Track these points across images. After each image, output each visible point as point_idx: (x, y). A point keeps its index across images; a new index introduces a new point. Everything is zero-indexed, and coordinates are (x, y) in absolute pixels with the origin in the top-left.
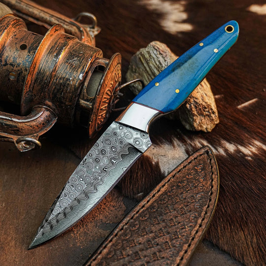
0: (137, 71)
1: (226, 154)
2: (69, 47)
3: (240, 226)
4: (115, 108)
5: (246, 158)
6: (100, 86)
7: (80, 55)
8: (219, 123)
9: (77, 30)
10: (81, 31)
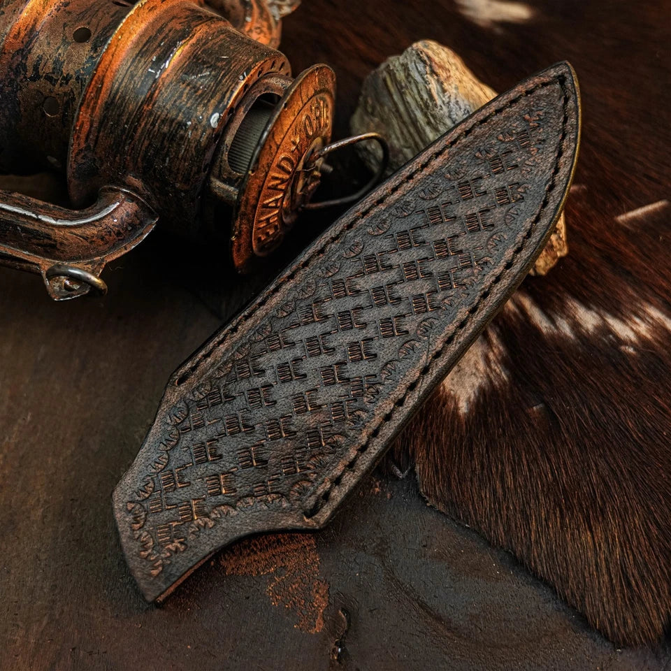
0: (376, 113)
1: (576, 334)
2: (193, 41)
3: (587, 519)
5: (623, 348)
6: (259, 148)
7: (219, 64)
8: (568, 256)
10: (245, 4)
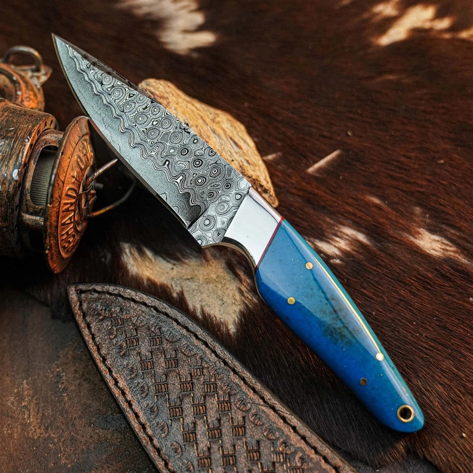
5: (332, 261)
6: (51, 187)
7: (9, 135)
9: (7, 81)
10: (14, 82)
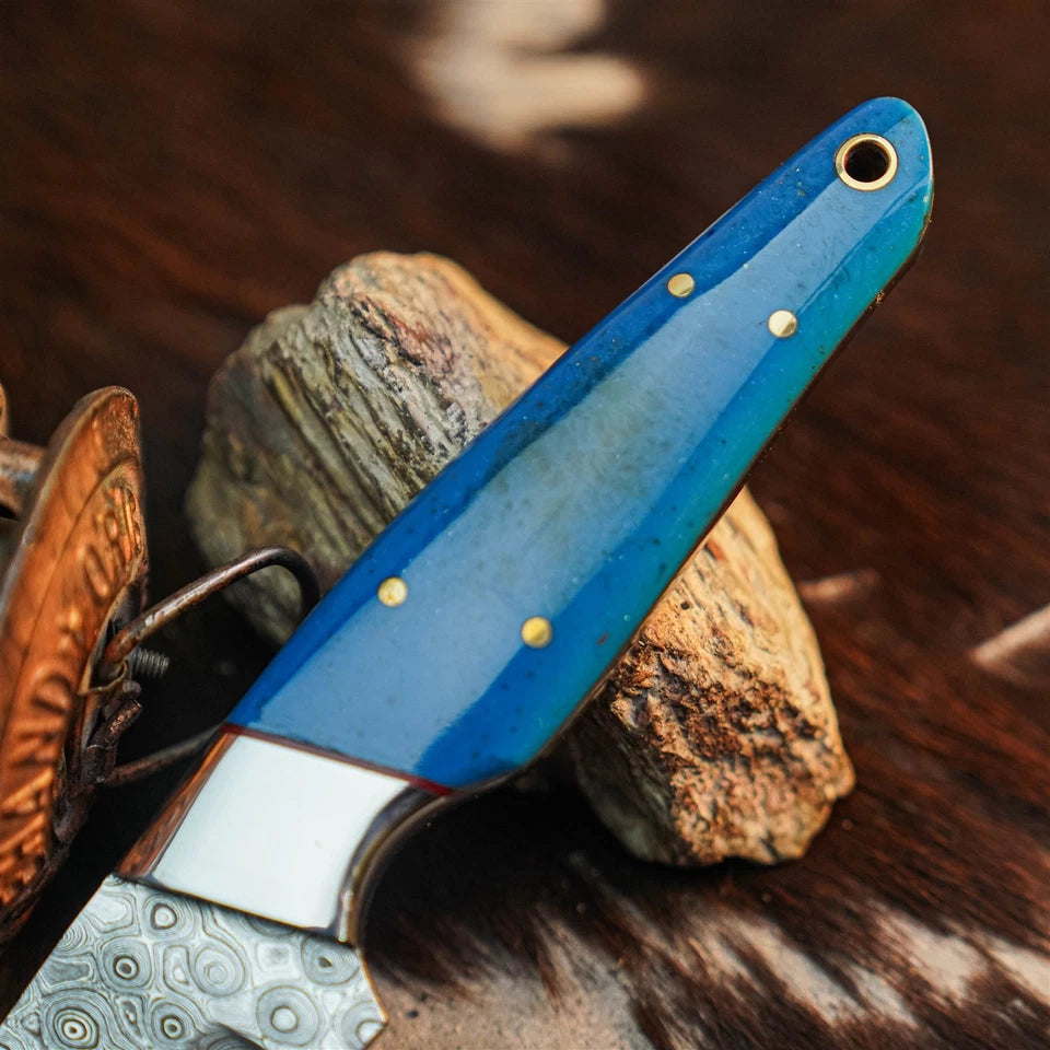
0: (257, 476)
1: (918, 1015)
4: (121, 762)
